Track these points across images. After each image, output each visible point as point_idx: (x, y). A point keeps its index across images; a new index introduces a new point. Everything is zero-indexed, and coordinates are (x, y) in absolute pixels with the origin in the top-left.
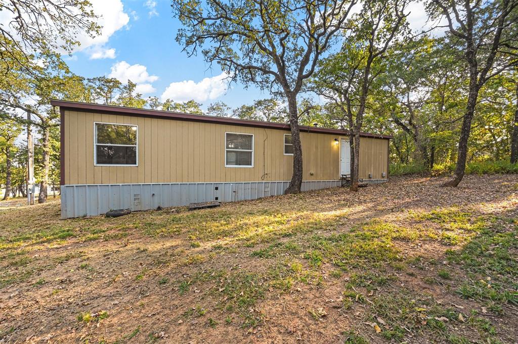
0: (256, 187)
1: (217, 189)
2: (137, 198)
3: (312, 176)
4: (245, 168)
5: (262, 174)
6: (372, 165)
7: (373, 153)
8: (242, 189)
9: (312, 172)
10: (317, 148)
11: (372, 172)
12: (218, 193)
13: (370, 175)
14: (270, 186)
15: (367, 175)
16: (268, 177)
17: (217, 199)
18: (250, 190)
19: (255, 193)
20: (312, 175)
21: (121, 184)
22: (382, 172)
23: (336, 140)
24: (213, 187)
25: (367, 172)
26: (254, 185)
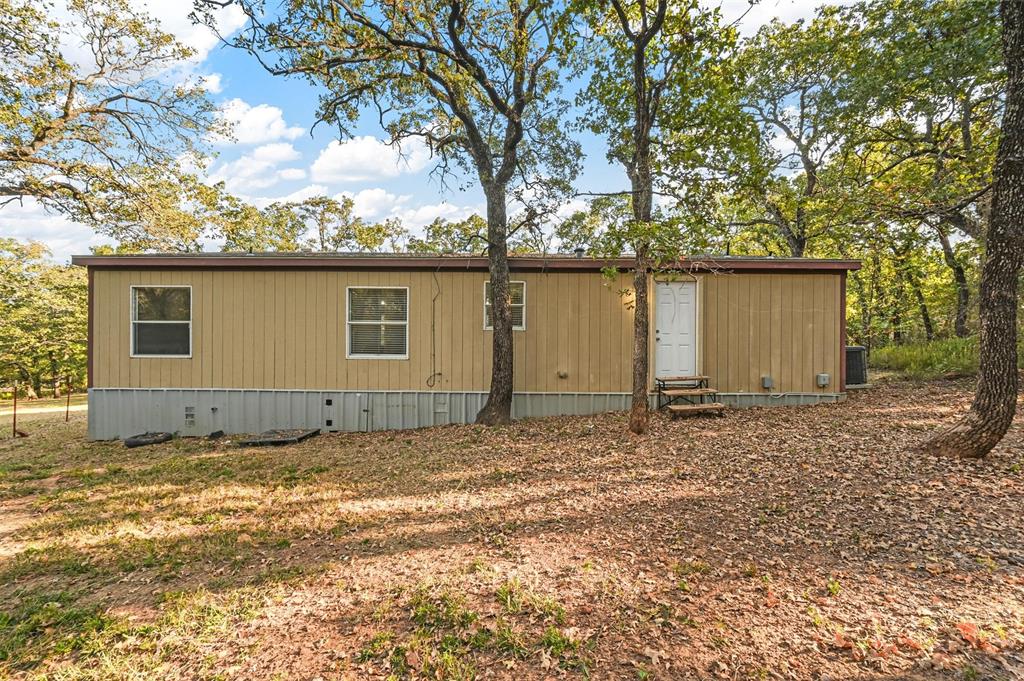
0: (413, 402)
1: (329, 402)
2: (189, 414)
3: (565, 381)
4: (389, 360)
5: (427, 374)
6: (776, 352)
7: (777, 317)
8: (382, 405)
9: (563, 370)
10: (577, 309)
11: (774, 373)
12: (332, 412)
13: (763, 379)
14: (448, 400)
15: (754, 380)
16: (444, 381)
17: (329, 423)
18: (400, 407)
19: (414, 415)
20: (563, 377)
21: (165, 389)
22: (817, 372)
24: (320, 400)
25: (754, 372)
26: (409, 399)
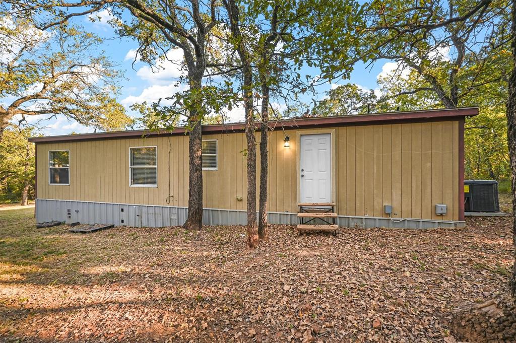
0: (160, 212)
1: (122, 210)
2: (69, 213)
3: (241, 203)
4: (148, 188)
5: (166, 196)
6: (397, 186)
8: (145, 213)
9: (240, 196)
11: (395, 202)
12: (124, 216)
13: (385, 207)
14: (177, 212)
15: (377, 207)
16: (175, 201)
17: (122, 221)
18: (154, 215)
19: (160, 220)
20: (240, 200)
21: (60, 200)
22: (435, 203)
23: (287, 139)
24: (119, 209)
25: (377, 200)
26: (158, 210)
